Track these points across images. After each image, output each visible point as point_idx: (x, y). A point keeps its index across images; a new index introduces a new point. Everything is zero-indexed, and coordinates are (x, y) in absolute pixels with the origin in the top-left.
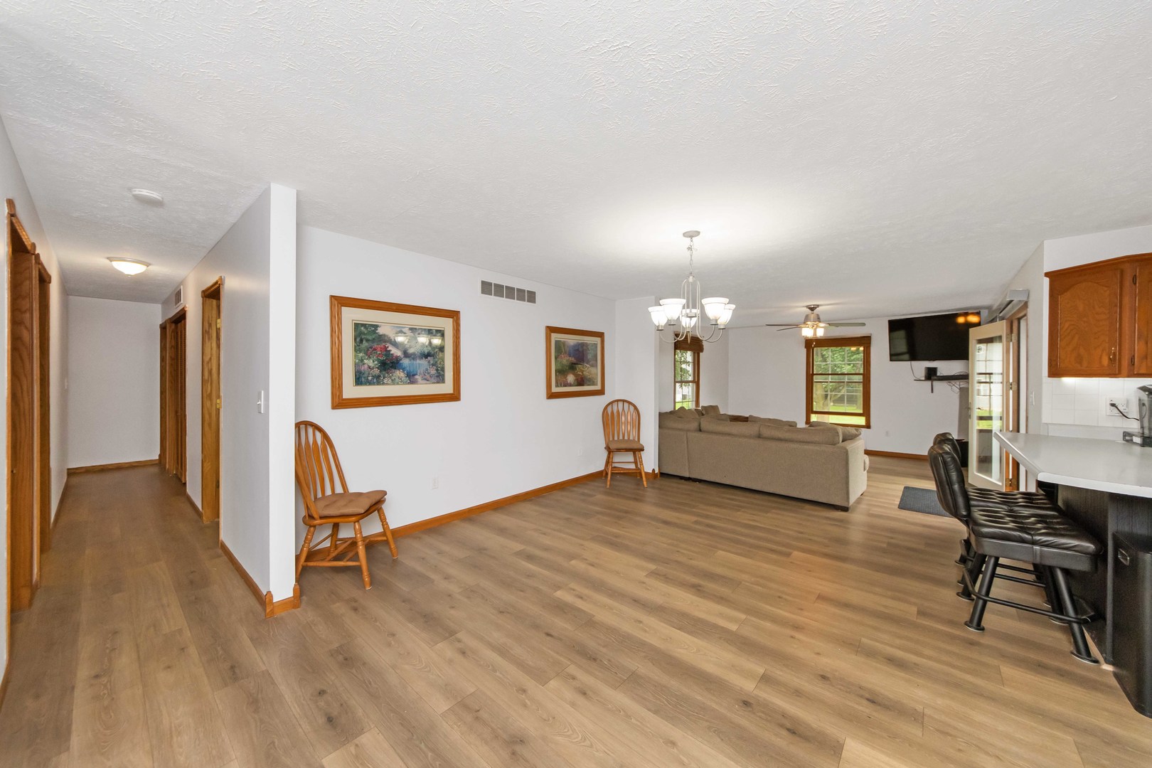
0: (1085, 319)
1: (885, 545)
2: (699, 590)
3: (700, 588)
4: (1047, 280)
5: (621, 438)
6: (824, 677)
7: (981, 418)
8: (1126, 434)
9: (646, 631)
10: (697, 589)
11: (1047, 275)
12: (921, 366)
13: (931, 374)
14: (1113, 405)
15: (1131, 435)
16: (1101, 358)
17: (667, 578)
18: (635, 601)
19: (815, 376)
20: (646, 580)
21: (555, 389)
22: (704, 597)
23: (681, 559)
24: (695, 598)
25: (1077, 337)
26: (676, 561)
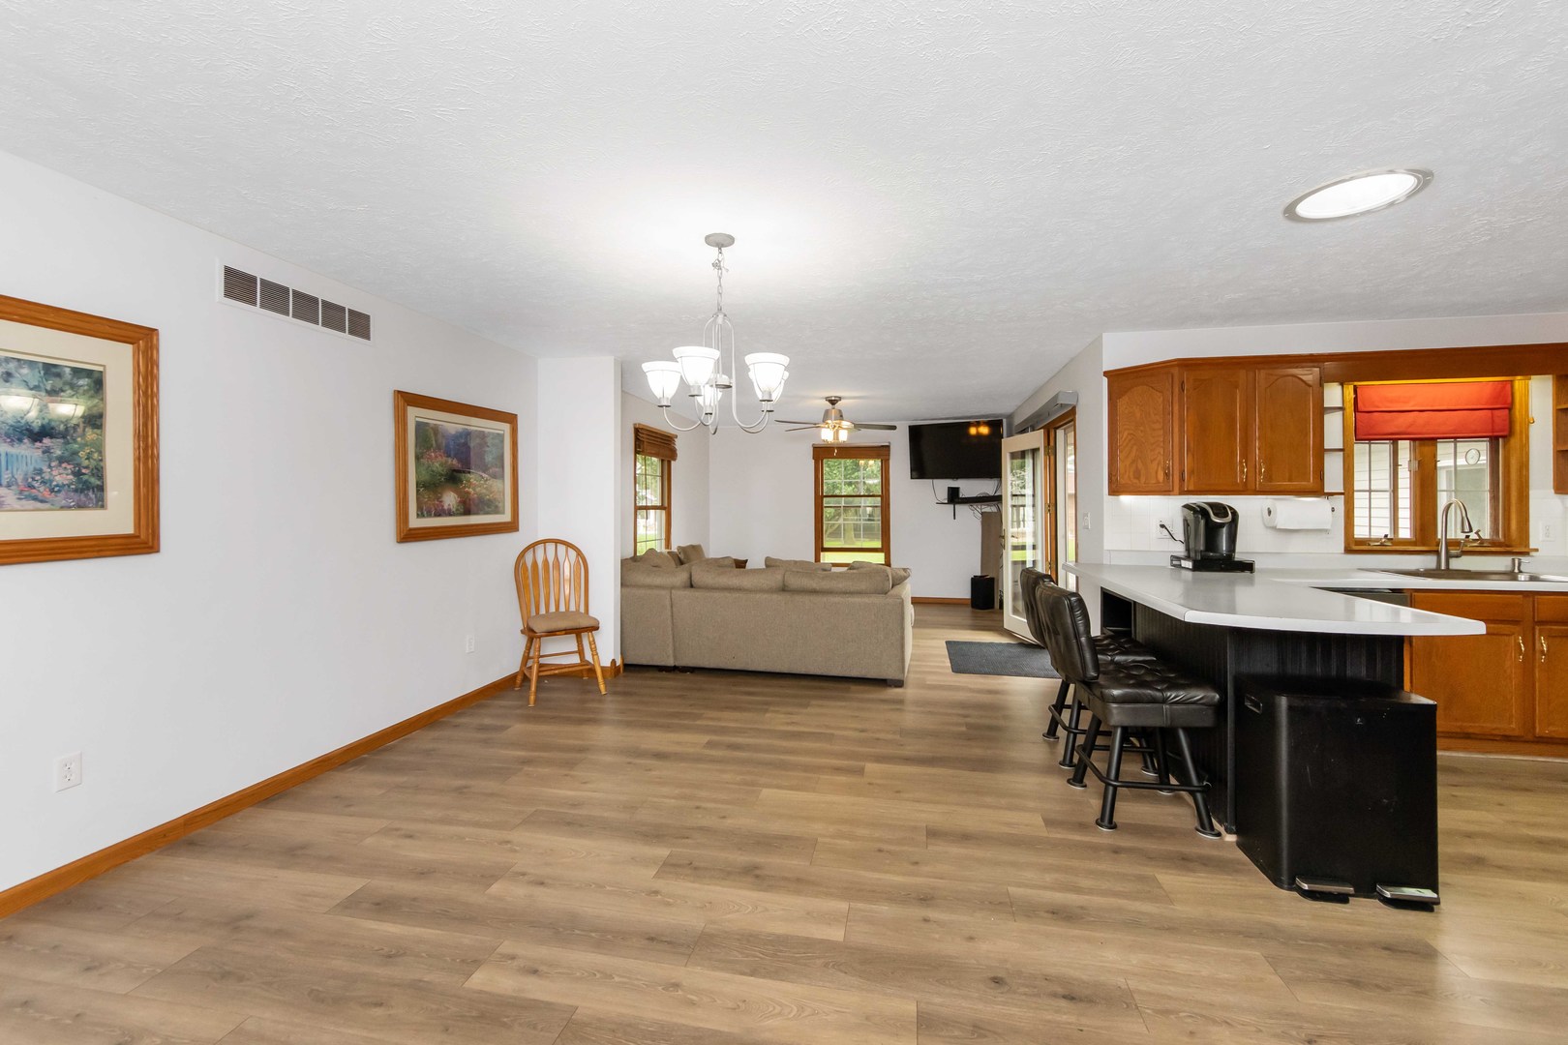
0: (1142, 428)
1: (964, 729)
2: (757, 876)
3: (757, 872)
4: (1105, 380)
5: (553, 609)
6: (997, 981)
7: (1015, 548)
8: (1175, 558)
9: (692, 1003)
10: (754, 875)
11: (1106, 374)
12: (943, 485)
13: (954, 497)
14: (1163, 526)
15: (1179, 559)
16: (1156, 473)
17: (696, 868)
18: (652, 939)
19: (825, 499)
20: (659, 884)
21: (415, 522)
22: (769, 888)
23: (706, 822)
24: (755, 895)
25: (1135, 448)
26: (701, 829)
